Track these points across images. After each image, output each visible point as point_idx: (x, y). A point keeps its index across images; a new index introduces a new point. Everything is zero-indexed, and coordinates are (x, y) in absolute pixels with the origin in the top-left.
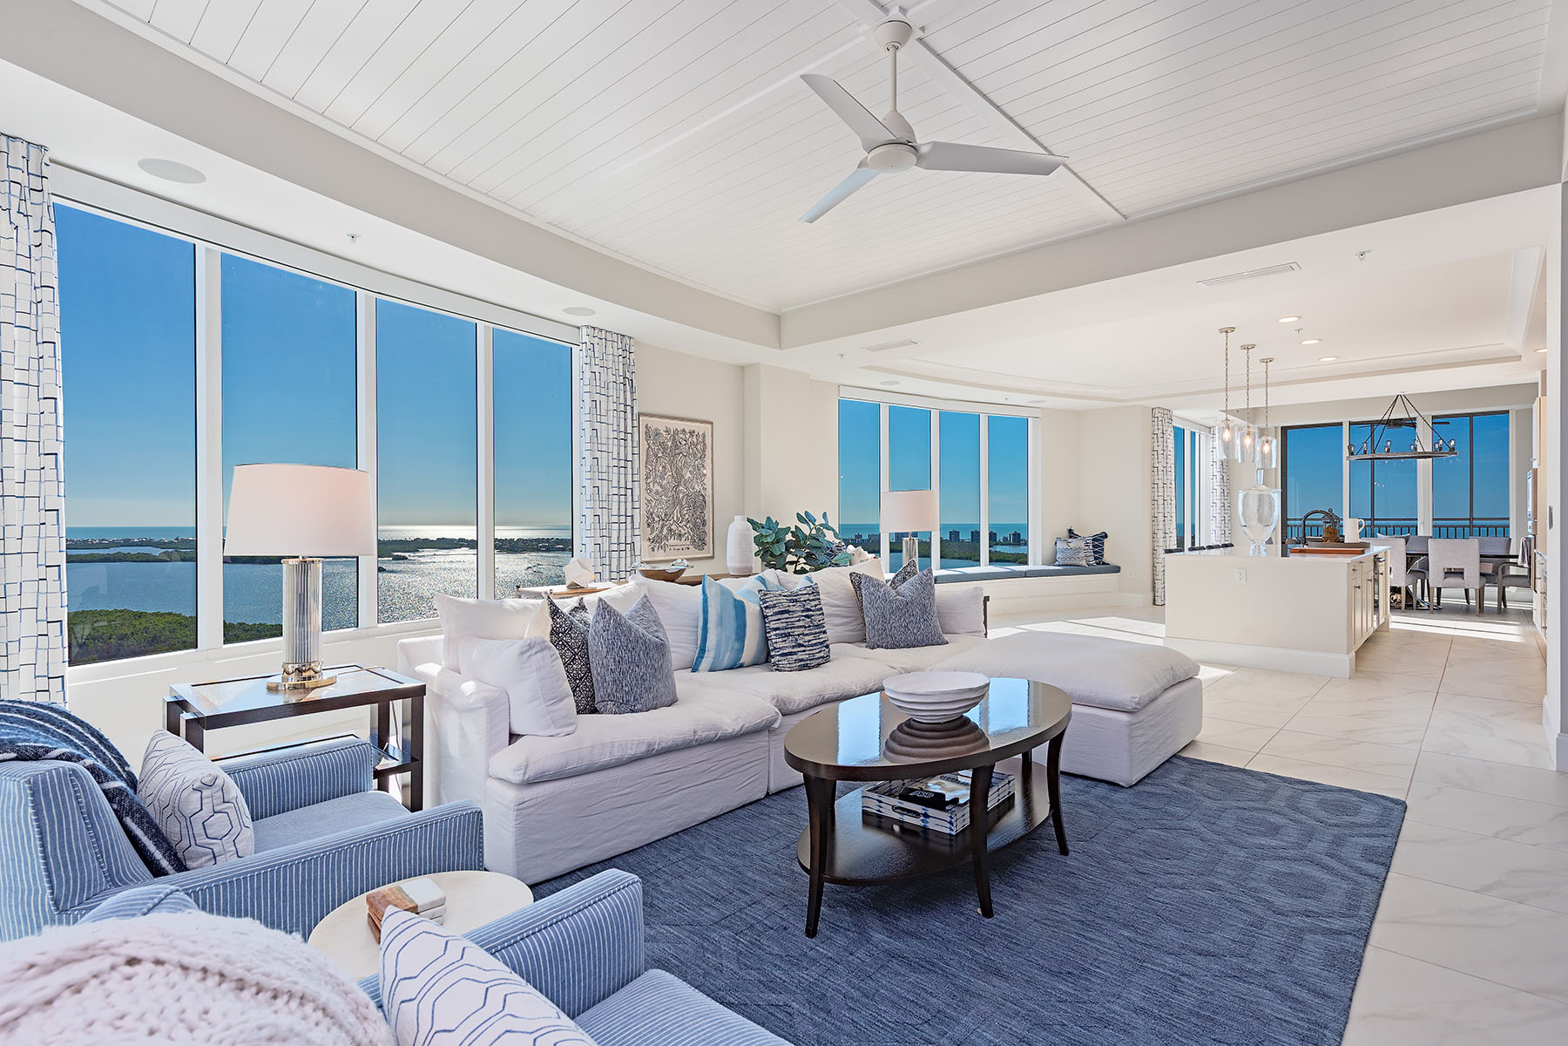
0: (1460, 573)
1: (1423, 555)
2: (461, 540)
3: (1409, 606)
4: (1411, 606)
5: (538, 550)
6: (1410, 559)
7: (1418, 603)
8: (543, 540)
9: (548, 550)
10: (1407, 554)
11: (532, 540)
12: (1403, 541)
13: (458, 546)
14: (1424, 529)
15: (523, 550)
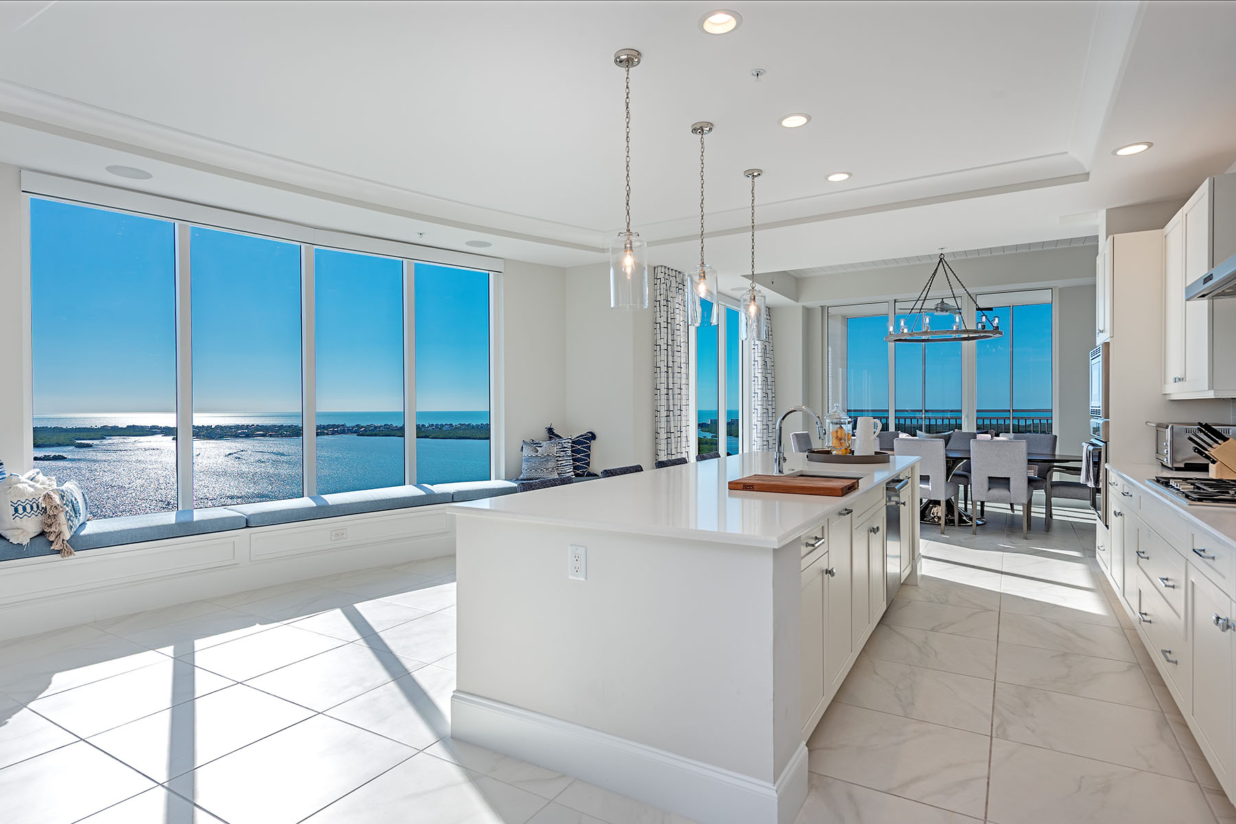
0: (1004, 482)
1: (965, 458)
2: (153, 427)
3: (950, 522)
4: (953, 521)
5: (237, 436)
6: (951, 463)
7: (960, 516)
8: (242, 427)
9: (247, 436)
10: (947, 457)
11: (230, 427)
12: (941, 442)
13: (150, 433)
14: (968, 426)
15: (221, 437)
